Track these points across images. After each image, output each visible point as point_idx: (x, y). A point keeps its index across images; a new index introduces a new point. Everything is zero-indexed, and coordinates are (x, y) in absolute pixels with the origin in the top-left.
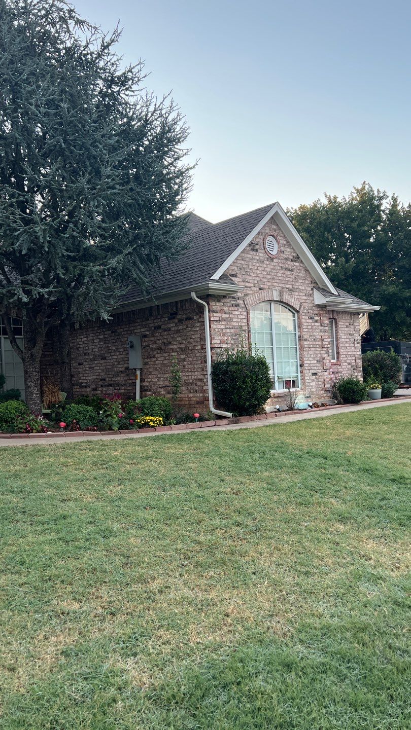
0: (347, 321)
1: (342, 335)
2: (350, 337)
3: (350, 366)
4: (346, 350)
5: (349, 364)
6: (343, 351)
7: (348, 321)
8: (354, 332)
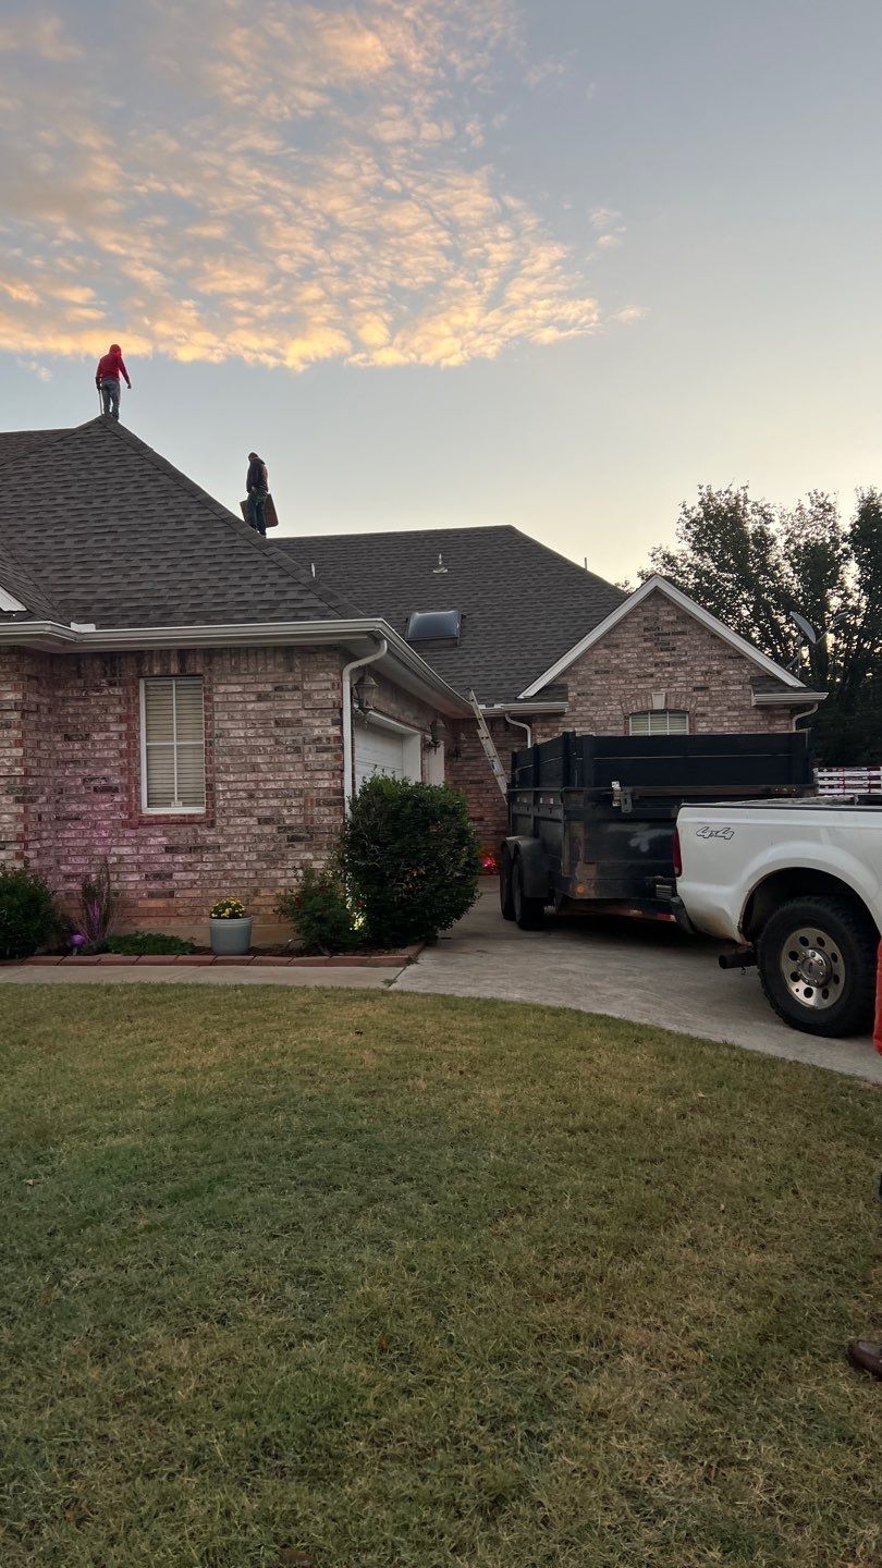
0: (264, 678)
1: (229, 725)
2: (278, 732)
3: (267, 829)
4: (250, 777)
5: (263, 821)
6: (232, 778)
7: (272, 678)
8: (303, 714)
